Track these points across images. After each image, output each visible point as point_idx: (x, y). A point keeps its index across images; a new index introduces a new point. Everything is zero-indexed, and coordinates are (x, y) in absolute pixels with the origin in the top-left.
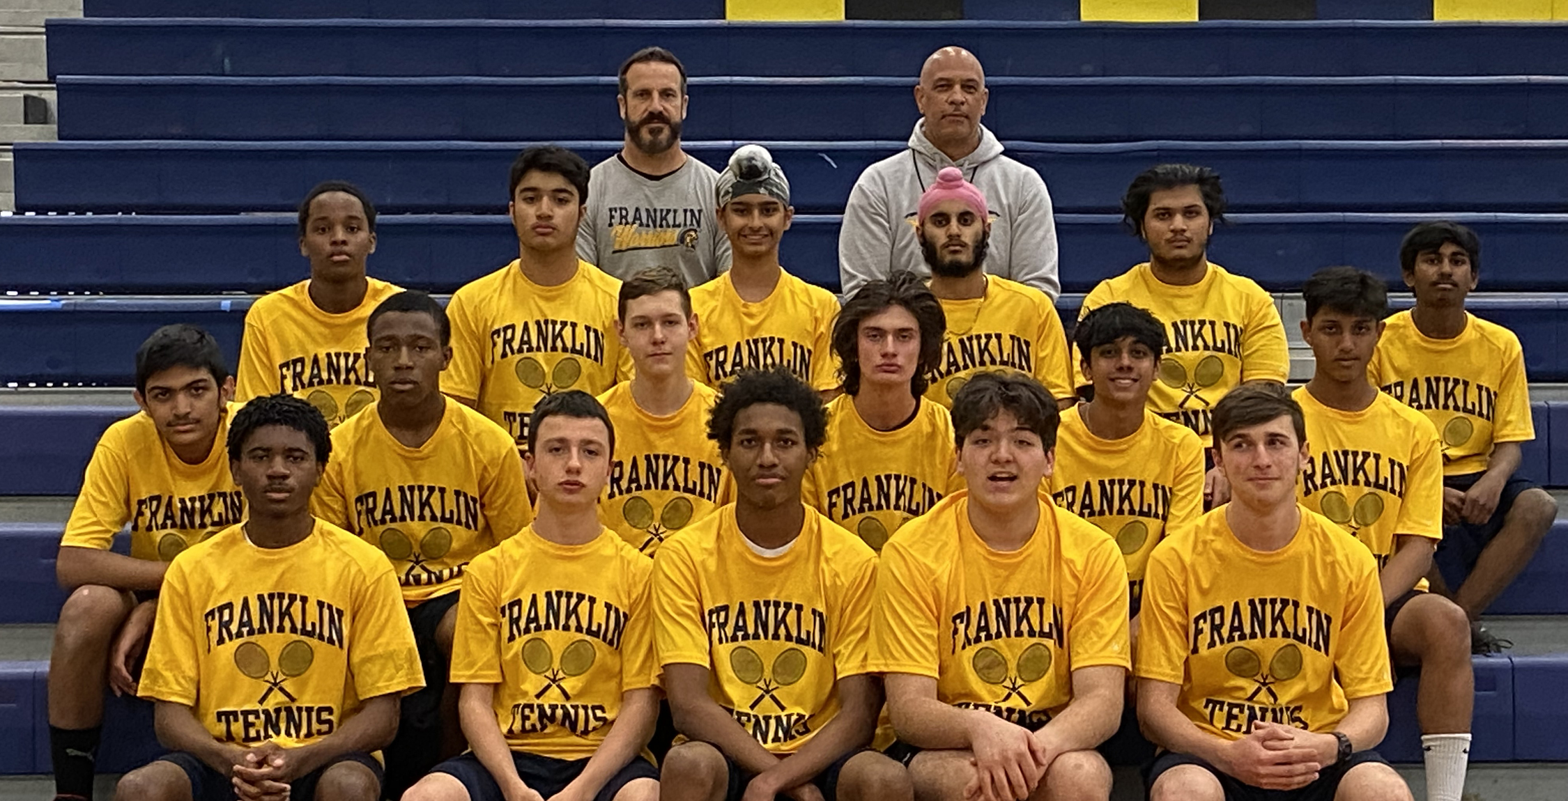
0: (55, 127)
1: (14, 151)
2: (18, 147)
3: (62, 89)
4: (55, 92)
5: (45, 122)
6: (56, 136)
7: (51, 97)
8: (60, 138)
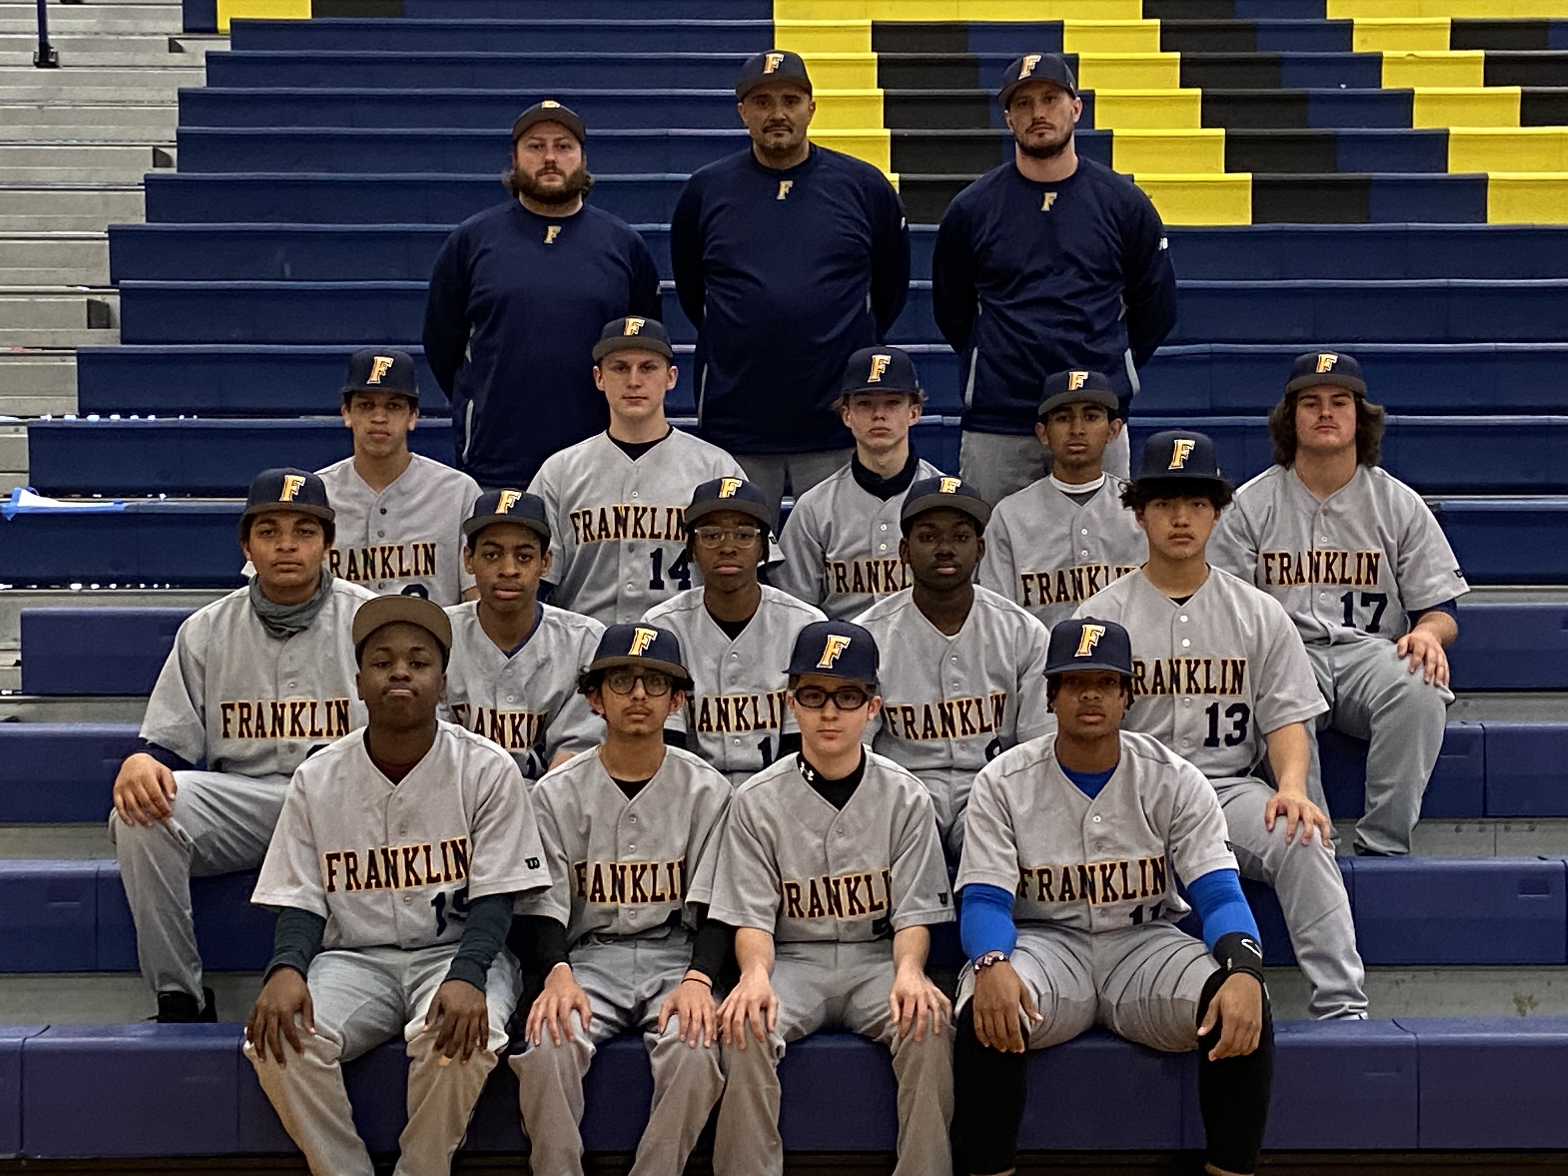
0: (118, 331)
1: (78, 355)
2: (83, 352)
3: (126, 295)
4: (118, 298)
5: (108, 327)
6: (119, 340)
7: (114, 301)
8: (123, 343)
